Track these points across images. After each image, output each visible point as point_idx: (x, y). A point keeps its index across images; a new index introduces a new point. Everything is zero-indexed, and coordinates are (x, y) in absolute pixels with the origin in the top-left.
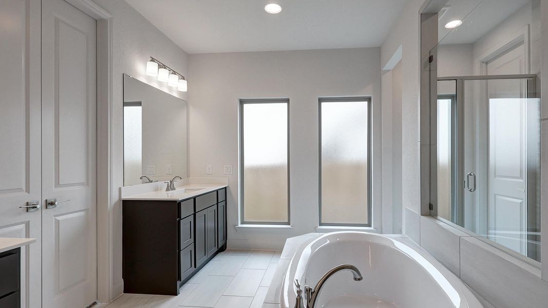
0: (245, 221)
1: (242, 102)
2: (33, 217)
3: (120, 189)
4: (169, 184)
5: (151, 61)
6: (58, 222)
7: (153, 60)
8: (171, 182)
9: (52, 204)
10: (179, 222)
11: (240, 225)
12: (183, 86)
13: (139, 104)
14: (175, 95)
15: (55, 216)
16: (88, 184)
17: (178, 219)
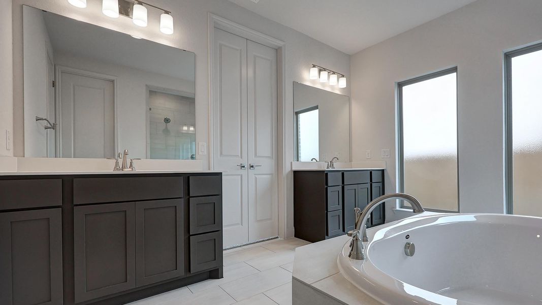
0: (405, 205)
1: (400, 85)
2: (243, 172)
3: (291, 163)
4: (330, 163)
5: (313, 67)
6: (256, 178)
7: (314, 66)
8: (331, 162)
9: (252, 167)
10: (327, 189)
11: (398, 208)
12: (343, 83)
13: (316, 108)
14: (338, 92)
15: (255, 174)
16: (273, 158)
17: (326, 187)
